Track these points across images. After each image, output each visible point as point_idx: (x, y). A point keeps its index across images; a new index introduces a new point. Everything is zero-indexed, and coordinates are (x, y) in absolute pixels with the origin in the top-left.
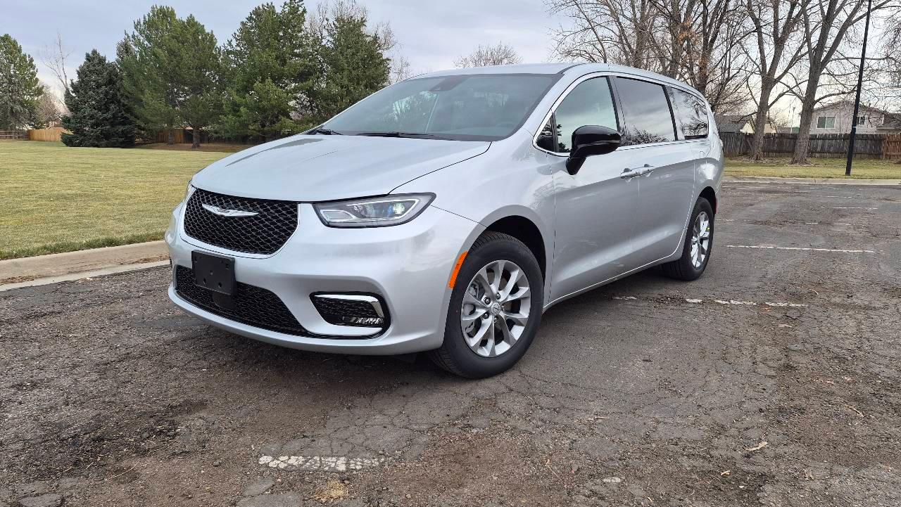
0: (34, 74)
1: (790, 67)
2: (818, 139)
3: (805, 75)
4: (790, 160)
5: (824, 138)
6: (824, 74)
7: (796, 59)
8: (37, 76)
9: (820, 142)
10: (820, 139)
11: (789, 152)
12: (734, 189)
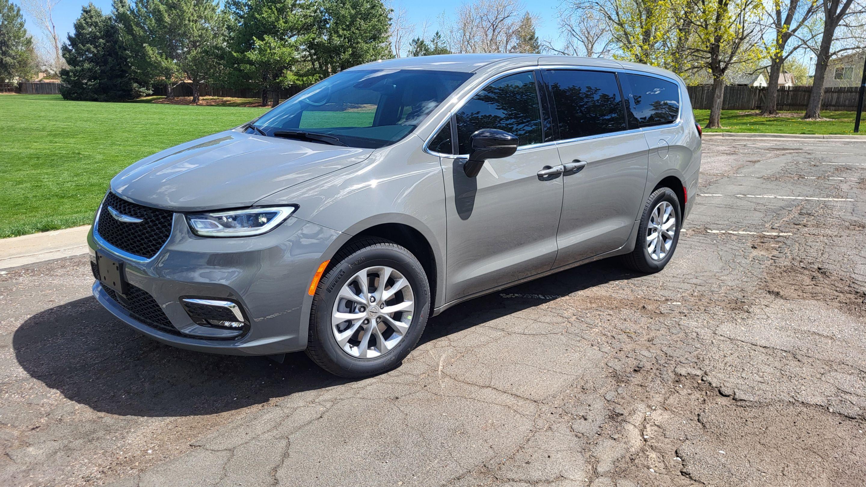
0: (22, 25)
1: (805, 19)
2: (833, 92)
3: (820, 28)
4: (804, 113)
5: (840, 91)
6: (840, 25)
7: (811, 11)
8: (25, 27)
9: (835, 95)
10: (835, 92)
11: (803, 105)
12: (745, 146)
